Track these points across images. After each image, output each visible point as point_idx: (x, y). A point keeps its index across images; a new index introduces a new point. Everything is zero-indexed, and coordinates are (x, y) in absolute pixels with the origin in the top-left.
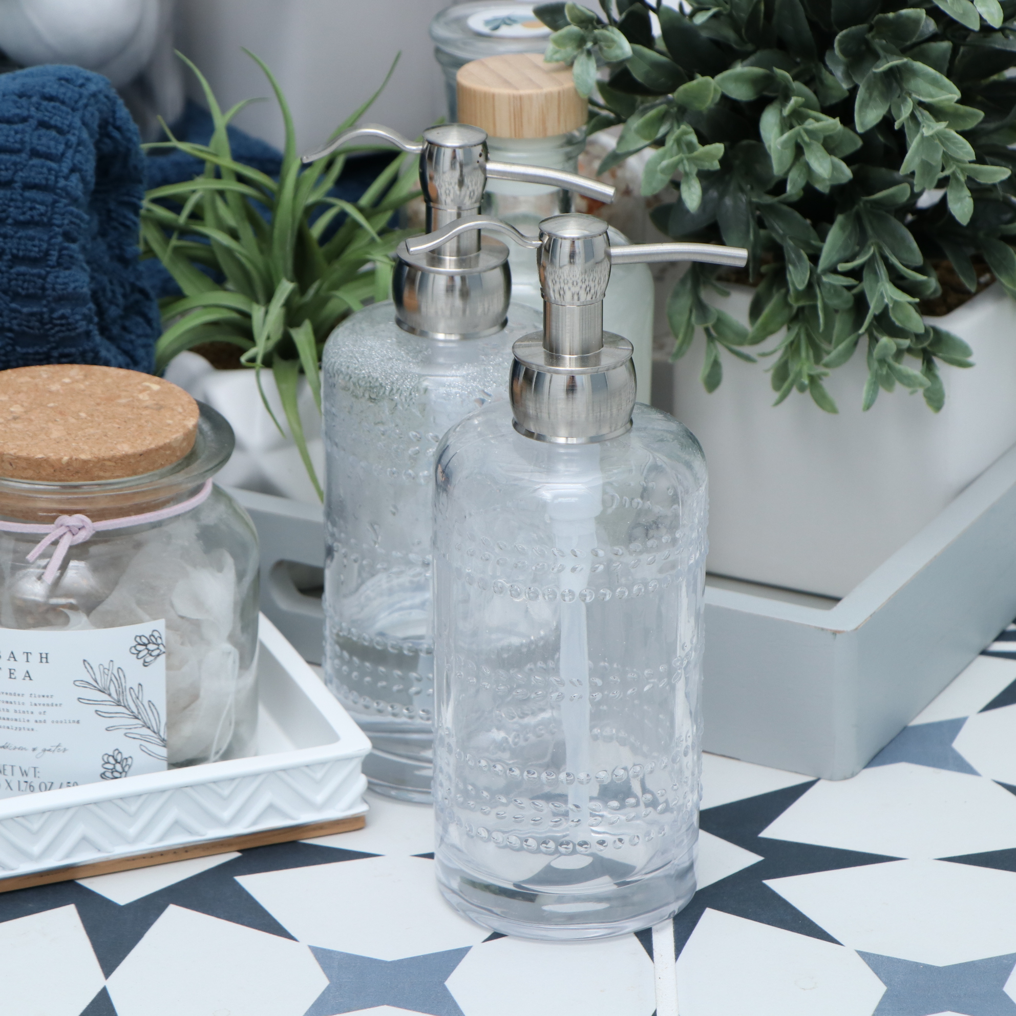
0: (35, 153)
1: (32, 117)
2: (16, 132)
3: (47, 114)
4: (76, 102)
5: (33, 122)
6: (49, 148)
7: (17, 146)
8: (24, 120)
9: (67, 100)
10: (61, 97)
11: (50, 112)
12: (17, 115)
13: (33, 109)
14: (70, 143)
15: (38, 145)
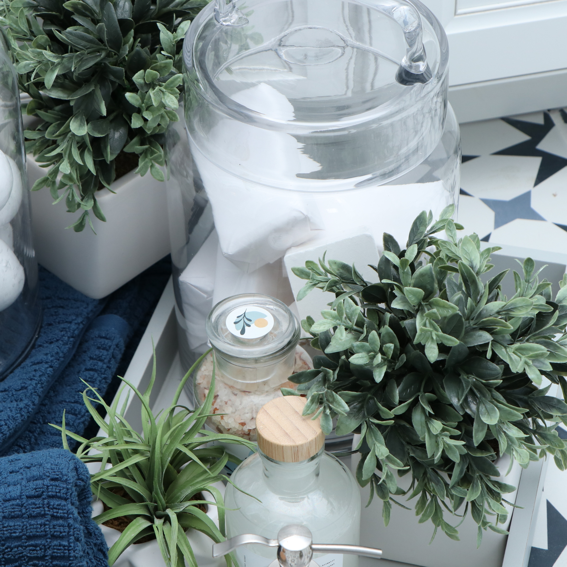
0: (54, 537)
1: (48, 514)
2: (41, 525)
3: (55, 510)
4: (66, 494)
5: (49, 517)
6: (61, 533)
7: (43, 533)
8: (44, 516)
9: (62, 495)
10: (58, 494)
11: (56, 509)
12: (40, 513)
13: (47, 509)
14: (70, 525)
15: (55, 532)
